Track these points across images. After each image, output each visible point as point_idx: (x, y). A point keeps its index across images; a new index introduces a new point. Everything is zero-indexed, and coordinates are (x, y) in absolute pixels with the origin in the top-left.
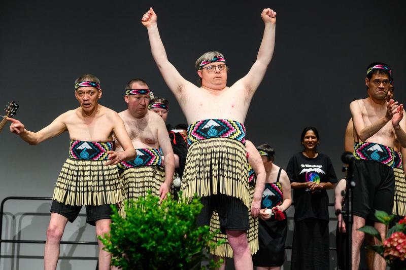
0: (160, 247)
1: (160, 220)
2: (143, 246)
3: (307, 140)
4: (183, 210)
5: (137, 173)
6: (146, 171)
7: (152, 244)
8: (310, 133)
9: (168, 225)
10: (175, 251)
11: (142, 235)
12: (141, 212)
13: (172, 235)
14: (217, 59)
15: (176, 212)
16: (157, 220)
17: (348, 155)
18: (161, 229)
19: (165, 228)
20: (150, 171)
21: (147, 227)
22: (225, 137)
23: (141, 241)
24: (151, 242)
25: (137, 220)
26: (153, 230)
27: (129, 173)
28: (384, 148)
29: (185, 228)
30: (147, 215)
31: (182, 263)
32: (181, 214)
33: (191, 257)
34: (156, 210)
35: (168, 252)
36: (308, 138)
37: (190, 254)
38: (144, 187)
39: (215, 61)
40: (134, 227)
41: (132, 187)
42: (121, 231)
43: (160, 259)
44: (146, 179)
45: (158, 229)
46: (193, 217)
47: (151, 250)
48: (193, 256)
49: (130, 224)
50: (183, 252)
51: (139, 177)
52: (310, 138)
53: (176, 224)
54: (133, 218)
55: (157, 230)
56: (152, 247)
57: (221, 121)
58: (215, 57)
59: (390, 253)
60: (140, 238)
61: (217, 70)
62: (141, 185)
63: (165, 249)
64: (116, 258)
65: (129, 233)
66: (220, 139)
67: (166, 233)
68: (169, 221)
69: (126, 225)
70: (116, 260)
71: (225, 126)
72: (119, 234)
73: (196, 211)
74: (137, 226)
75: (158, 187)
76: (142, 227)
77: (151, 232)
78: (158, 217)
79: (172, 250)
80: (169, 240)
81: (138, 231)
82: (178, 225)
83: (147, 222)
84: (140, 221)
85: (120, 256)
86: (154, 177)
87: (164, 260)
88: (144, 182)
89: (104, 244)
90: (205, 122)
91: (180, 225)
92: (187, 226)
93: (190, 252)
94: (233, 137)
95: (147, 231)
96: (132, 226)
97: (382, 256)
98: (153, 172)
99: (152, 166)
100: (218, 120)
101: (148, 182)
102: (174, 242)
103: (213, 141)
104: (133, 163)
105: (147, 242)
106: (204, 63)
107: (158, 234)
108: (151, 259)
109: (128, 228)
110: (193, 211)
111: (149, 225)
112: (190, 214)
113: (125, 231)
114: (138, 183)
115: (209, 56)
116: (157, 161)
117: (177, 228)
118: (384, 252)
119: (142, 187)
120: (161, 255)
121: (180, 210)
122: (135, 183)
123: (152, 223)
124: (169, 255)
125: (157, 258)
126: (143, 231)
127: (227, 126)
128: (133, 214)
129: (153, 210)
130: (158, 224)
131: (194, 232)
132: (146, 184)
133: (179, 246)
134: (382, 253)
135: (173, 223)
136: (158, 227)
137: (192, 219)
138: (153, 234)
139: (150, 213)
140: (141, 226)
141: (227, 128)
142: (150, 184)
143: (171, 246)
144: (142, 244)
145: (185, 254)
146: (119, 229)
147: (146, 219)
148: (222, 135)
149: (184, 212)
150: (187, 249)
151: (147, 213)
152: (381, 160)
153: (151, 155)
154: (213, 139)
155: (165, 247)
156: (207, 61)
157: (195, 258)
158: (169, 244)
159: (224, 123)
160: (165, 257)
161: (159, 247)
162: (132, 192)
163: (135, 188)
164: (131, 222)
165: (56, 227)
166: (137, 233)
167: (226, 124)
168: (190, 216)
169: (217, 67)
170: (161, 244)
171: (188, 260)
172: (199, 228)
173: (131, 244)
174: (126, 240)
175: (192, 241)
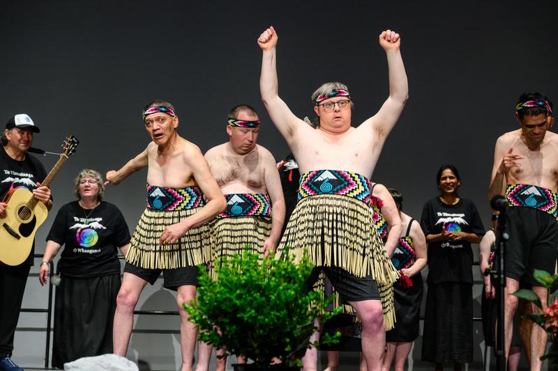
0: (261, 317)
1: (260, 283)
2: (239, 316)
3: (444, 182)
4: (289, 270)
5: (234, 224)
6: (245, 223)
7: (250, 313)
8: (448, 172)
9: (271, 290)
10: (280, 321)
11: (238, 302)
12: (237, 274)
13: (276, 302)
14: (337, 93)
15: (280, 273)
16: (257, 282)
17: (499, 200)
18: (262, 295)
19: (267, 293)
20: (251, 223)
21: (244, 291)
22: (341, 194)
23: (236, 309)
24: (250, 311)
25: (231, 282)
26: (251, 296)
27: (223, 224)
28: (542, 191)
29: (293, 293)
30: (245, 277)
31: (288, 338)
32: (287, 275)
33: (300, 330)
34: (256, 270)
35: (271, 323)
36: (445, 178)
37: (298, 326)
38: (241, 243)
39: (334, 96)
40: (227, 292)
41: (227, 242)
42: (210, 296)
43: (261, 332)
44: (245, 233)
45: (259, 294)
46: (303, 280)
47: (250, 321)
48: (303, 328)
49: (222, 288)
50: (290, 324)
51: (236, 231)
52: (448, 179)
53: (281, 288)
54: (227, 280)
55: (257, 295)
56: (251, 317)
57: (339, 172)
58: (334, 91)
59: (553, 324)
60: (235, 305)
61: (337, 107)
62: (238, 240)
63: (267, 320)
64: (205, 330)
65: (221, 300)
66: (335, 196)
67: (268, 299)
68: (272, 284)
69: (217, 290)
70: (206, 333)
71: (343, 179)
72: (209, 300)
73: (306, 272)
74: (231, 291)
75: (260, 243)
76: (238, 292)
77: (250, 298)
78: (258, 279)
79: (276, 321)
80: (272, 309)
81: (233, 297)
82: (284, 289)
83: (244, 286)
84: (236, 284)
85: (210, 328)
86: (256, 230)
87: (266, 334)
88: (242, 236)
89: (190, 313)
90: (319, 173)
91: (286, 289)
92: (295, 290)
93: (299, 323)
94: (351, 195)
95: (244, 296)
96: (226, 290)
97: (543, 327)
98: (254, 224)
99: (254, 216)
100: (336, 171)
101: (247, 236)
102: (278, 311)
103: (326, 198)
104: (230, 211)
105: (244, 311)
106: (321, 98)
107: (258, 301)
108: (250, 333)
109: (220, 293)
110: (302, 272)
111: (247, 289)
112: (298, 275)
113: (217, 298)
114: (234, 237)
115: (327, 88)
116: (261, 210)
117: (282, 292)
118: (545, 322)
119: (239, 243)
120: (261, 327)
121: (285, 270)
122: (231, 237)
123: (250, 286)
124: (272, 327)
125: (257, 331)
126: (239, 297)
127: (345, 180)
128: (227, 276)
129: (251, 270)
130: (258, 288)
131: (304, 299)
132: (245, 239)
133: (285, 315)
134: (542, 324)
135: (277, 286)
136: (258, 291)
137: (301, 281)
138: (252, 301)
139: (248, 274)
140: (236, 291)
141: (346, 183)
142: (250, 239)
143: (275, 315)
144: (238, 314)
145: (292, 326)
146: (209, 294)
147: (243, 282)
148: (337, 191)
149: (291, 273)
150: (294, 319)
151: (244, 274)
152: (539, 206)
153: (253, 202)
154: (326, 196)
155: (267, 317)
156: (324, 96)
157: (304, 331)
158: (272, 313)
159: (343, 176)
160: (267, 330)
161: (259, 317)
162: (226, 249)
163: (231, 243)
164: (224, 285)
165: (128, 292)
166: (231, 300)
167: (346, 178)
168: (298, 278)
169: (336, 104)
170: (262, 313)
171: (297, 333)
172: (309, 293)
173: (225, 313)
174: (218, 308)
175: (301, 310)
